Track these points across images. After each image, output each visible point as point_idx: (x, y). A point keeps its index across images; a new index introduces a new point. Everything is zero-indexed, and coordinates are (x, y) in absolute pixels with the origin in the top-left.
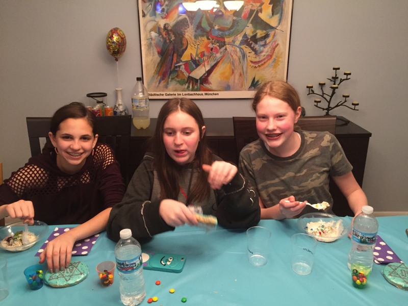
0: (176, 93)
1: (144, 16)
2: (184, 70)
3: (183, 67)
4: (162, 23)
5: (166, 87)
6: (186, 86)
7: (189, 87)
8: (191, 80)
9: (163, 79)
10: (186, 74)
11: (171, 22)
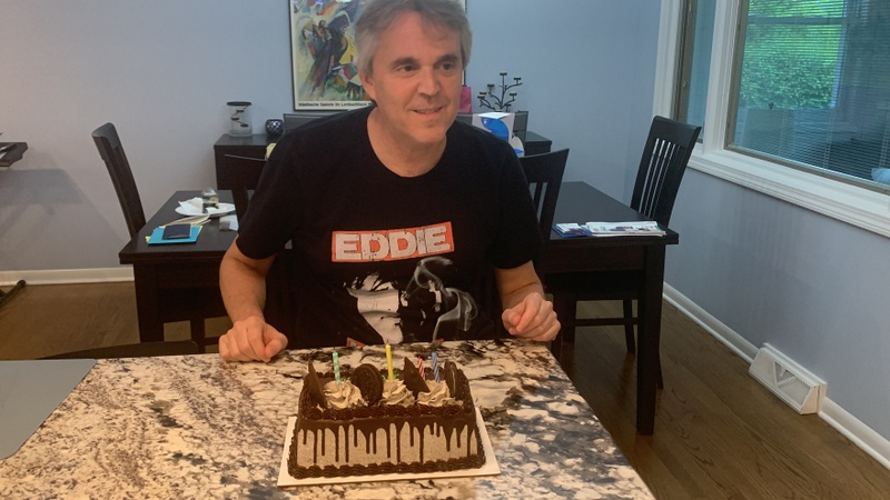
0: (334, 102)
1: (296, 11)
2: (343, 75)
3: (342, 71)
4: (317, 20)
5: (322, 95)
6: (346, 94)
7: (349, 95)
8: (351, 86)
9: (317, 85)
10: (346, 80)
11: (328, 18)
